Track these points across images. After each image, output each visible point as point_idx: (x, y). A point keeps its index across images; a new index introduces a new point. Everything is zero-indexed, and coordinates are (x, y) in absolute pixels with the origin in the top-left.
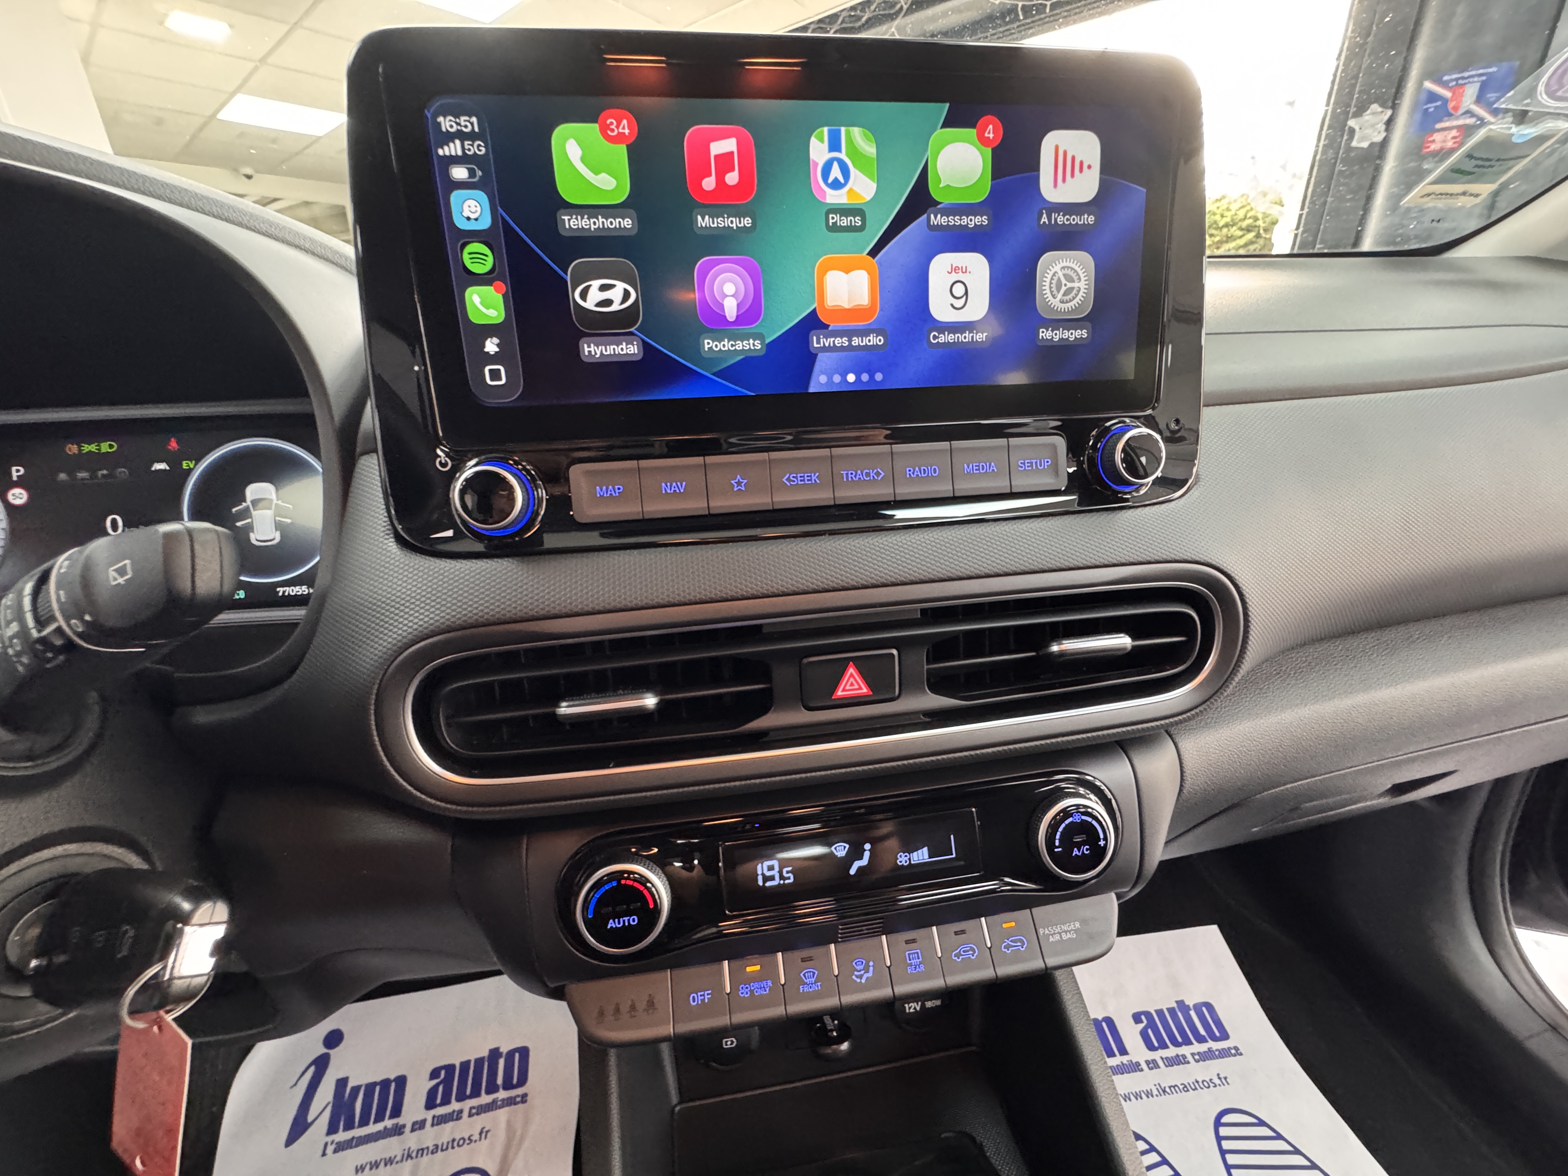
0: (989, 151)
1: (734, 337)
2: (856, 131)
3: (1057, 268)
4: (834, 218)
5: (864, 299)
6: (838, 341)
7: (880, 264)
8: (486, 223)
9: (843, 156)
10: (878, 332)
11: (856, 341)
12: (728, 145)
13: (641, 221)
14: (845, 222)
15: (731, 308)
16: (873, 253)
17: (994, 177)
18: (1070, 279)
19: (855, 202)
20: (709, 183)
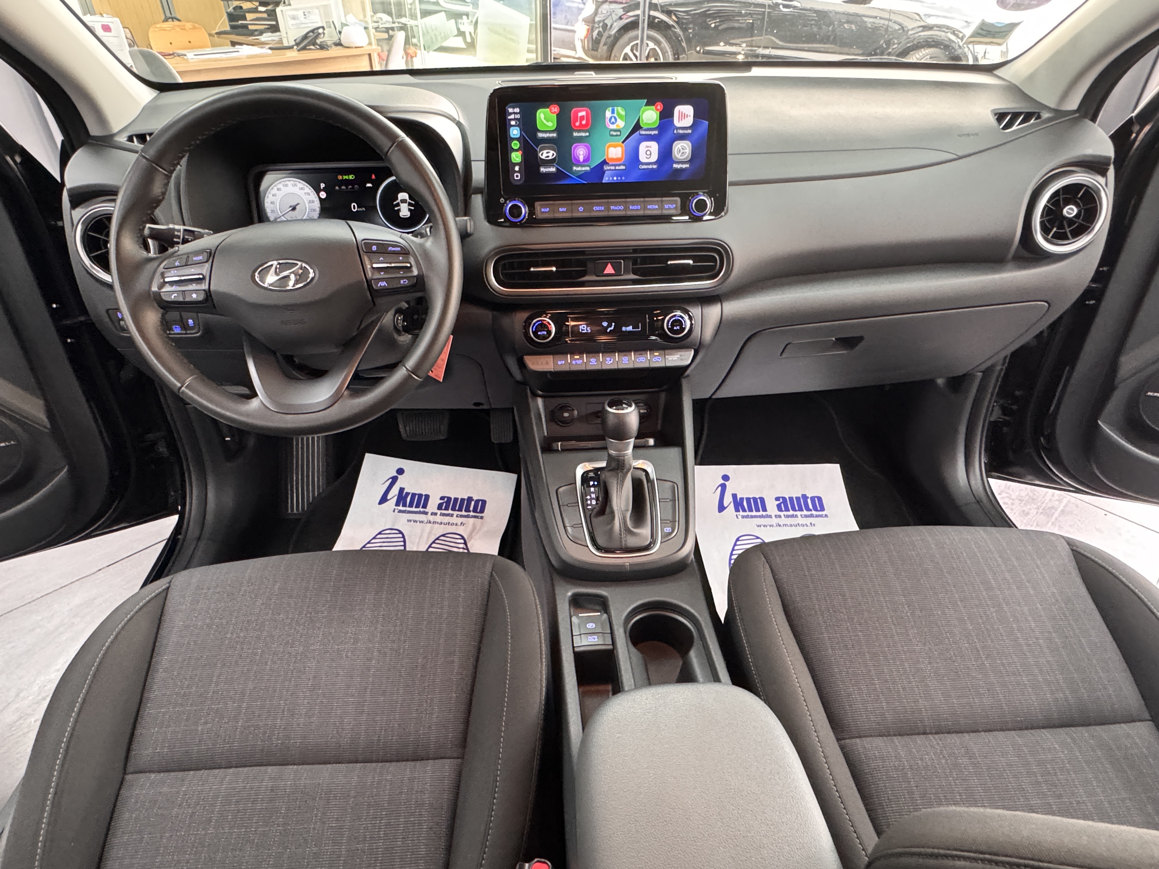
0: (658, 113)
1: (582, 166)
2: (619, 108)
3: (679, 146)
4: (612, 133)
5: (619, 155)
6: (613, 168)
7: (625, 146)
8: (518, 136)
9: (615, 115)
10: (623, 165)
11: (617, 168)
12: (583, 113)
13: (558, 135)
14: (615, 133)
15: (581, 158)
16: (623, 142)
17: (660, 120)
18: (683, 149)
19: (618, 128)
20: (577, 124)
